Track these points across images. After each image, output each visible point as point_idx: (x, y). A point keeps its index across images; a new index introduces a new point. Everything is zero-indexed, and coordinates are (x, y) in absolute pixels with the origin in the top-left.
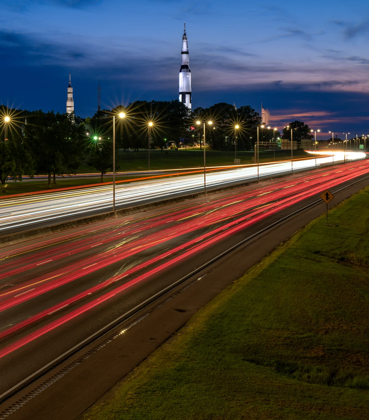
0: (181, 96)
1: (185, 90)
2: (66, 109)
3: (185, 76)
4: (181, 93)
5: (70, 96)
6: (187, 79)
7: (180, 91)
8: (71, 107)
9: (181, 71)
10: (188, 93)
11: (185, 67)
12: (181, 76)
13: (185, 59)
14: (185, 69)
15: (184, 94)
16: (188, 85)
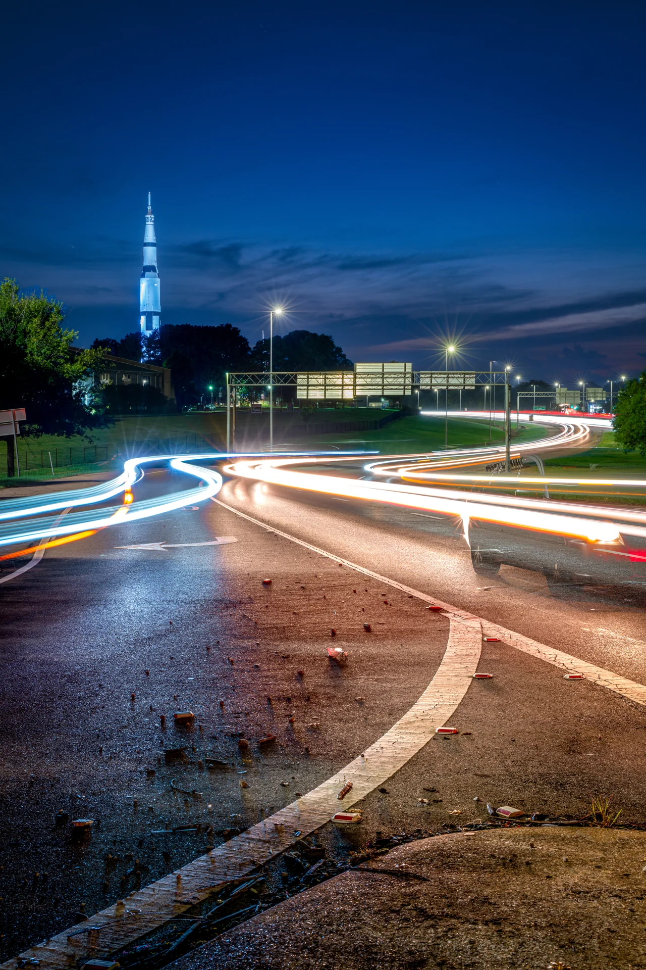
0: (143, 320)
1: (151, 309)
3: (151, 285)
4: (144, 313)
6: (155, 288)
7: (143, 309)
9: (143, 276)
10: (156, 313)
11: (151, 269)
12: (144, 284)
13: (150, 255)
14: (152, 273)
15: (149, 315)
16: (156, 301)
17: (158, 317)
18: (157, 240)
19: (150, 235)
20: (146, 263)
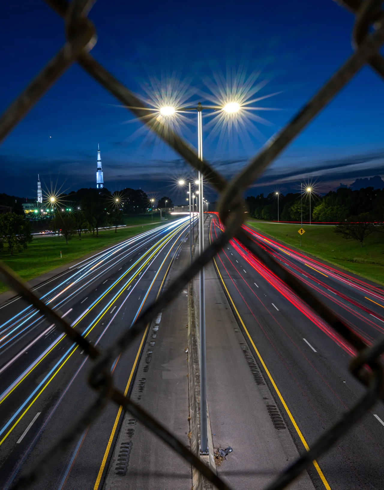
1: (100, 182)
2: (37, 194)
4: (98, 184)
5: (39, 187)
6: (101, 175)
7: (97, 182)
8: (40, 193)
9: (97, 171)
10: (102, 184)
11: (100, 169)
12: (98, 174)
13: (99, 164)
14: (100, 170)
15: (99, 184)
16: (101, 179)
17: (102, 185)
18: (101, 159)
19: (99, 158)
20: (98, 167)
